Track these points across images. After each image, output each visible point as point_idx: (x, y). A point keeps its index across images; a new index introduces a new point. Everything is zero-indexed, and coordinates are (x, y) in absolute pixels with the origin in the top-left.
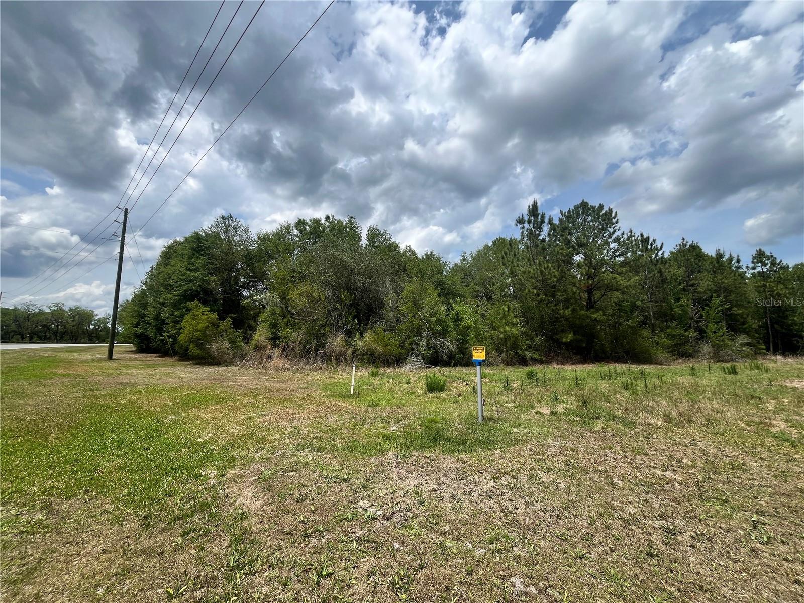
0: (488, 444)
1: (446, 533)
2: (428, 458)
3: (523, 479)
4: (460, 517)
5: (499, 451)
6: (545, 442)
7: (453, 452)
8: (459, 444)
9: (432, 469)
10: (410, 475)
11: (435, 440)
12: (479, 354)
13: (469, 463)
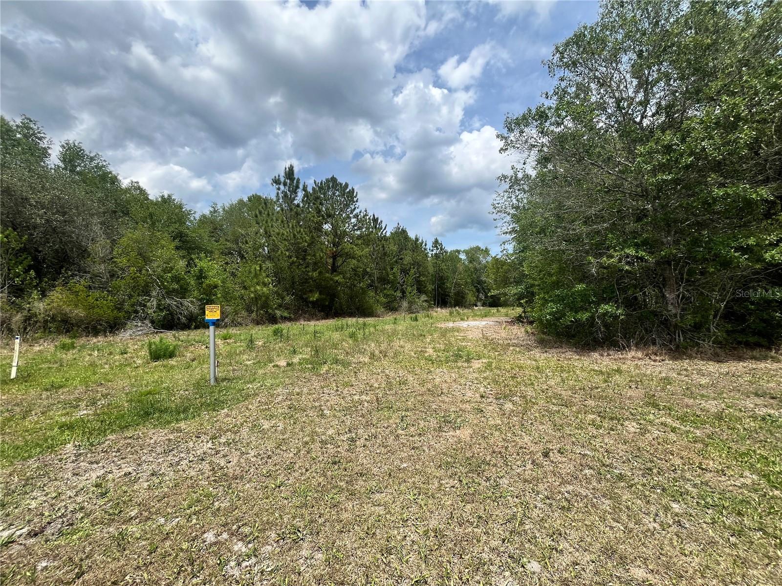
0: (215, 406)
1: (132, 518)
2: (131, 437)
3: (245, 431)
4: (157, 494)
5: (226, 410)
6: (275, 392)
7: (169, 422)
8: (179, 413)
9: (133, 450)
10: (95, 466)
11: (147, 414)
12: (212, 313)
13: (186, 431)
